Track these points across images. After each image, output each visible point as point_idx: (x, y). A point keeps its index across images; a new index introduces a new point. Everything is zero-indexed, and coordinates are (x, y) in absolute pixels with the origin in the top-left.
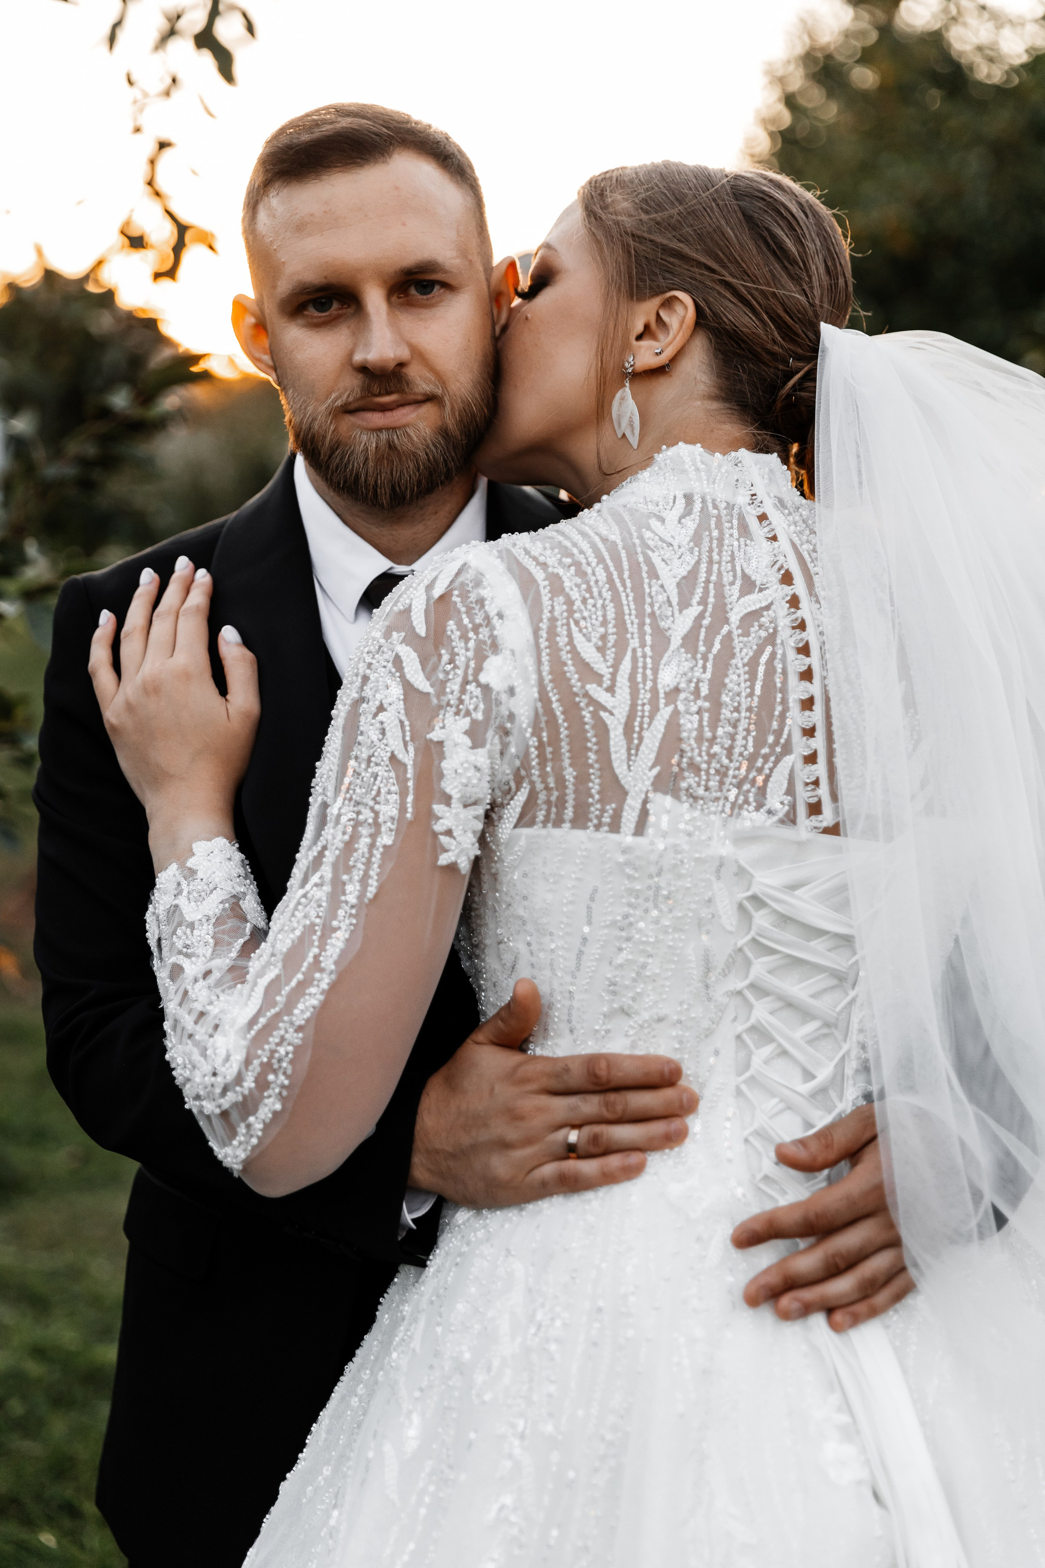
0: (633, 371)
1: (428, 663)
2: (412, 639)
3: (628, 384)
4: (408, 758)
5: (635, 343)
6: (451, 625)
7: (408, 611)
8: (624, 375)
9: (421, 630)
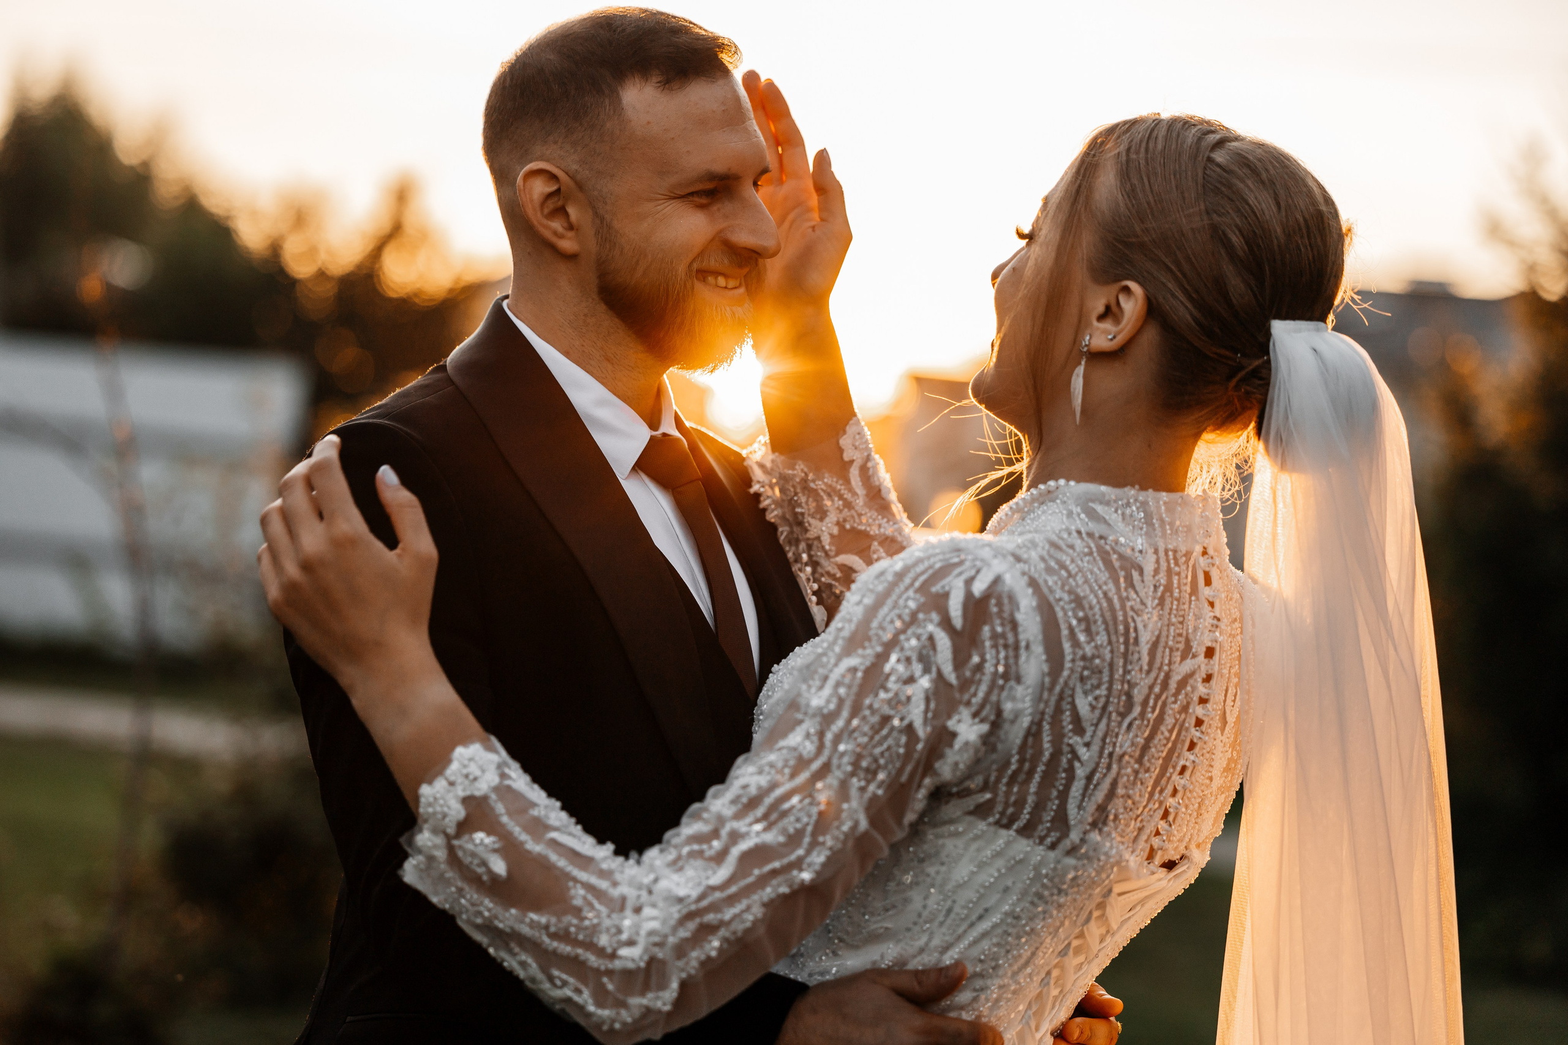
0: (1088, 350)
1: (960, 660)
2: (946, 623)
3: (1083, 363)
4: (922, 732)
5: (1095, 323)
6: (986, 629)
7: (946, 595)
8: (1081, 354)
9: (958, 622)
